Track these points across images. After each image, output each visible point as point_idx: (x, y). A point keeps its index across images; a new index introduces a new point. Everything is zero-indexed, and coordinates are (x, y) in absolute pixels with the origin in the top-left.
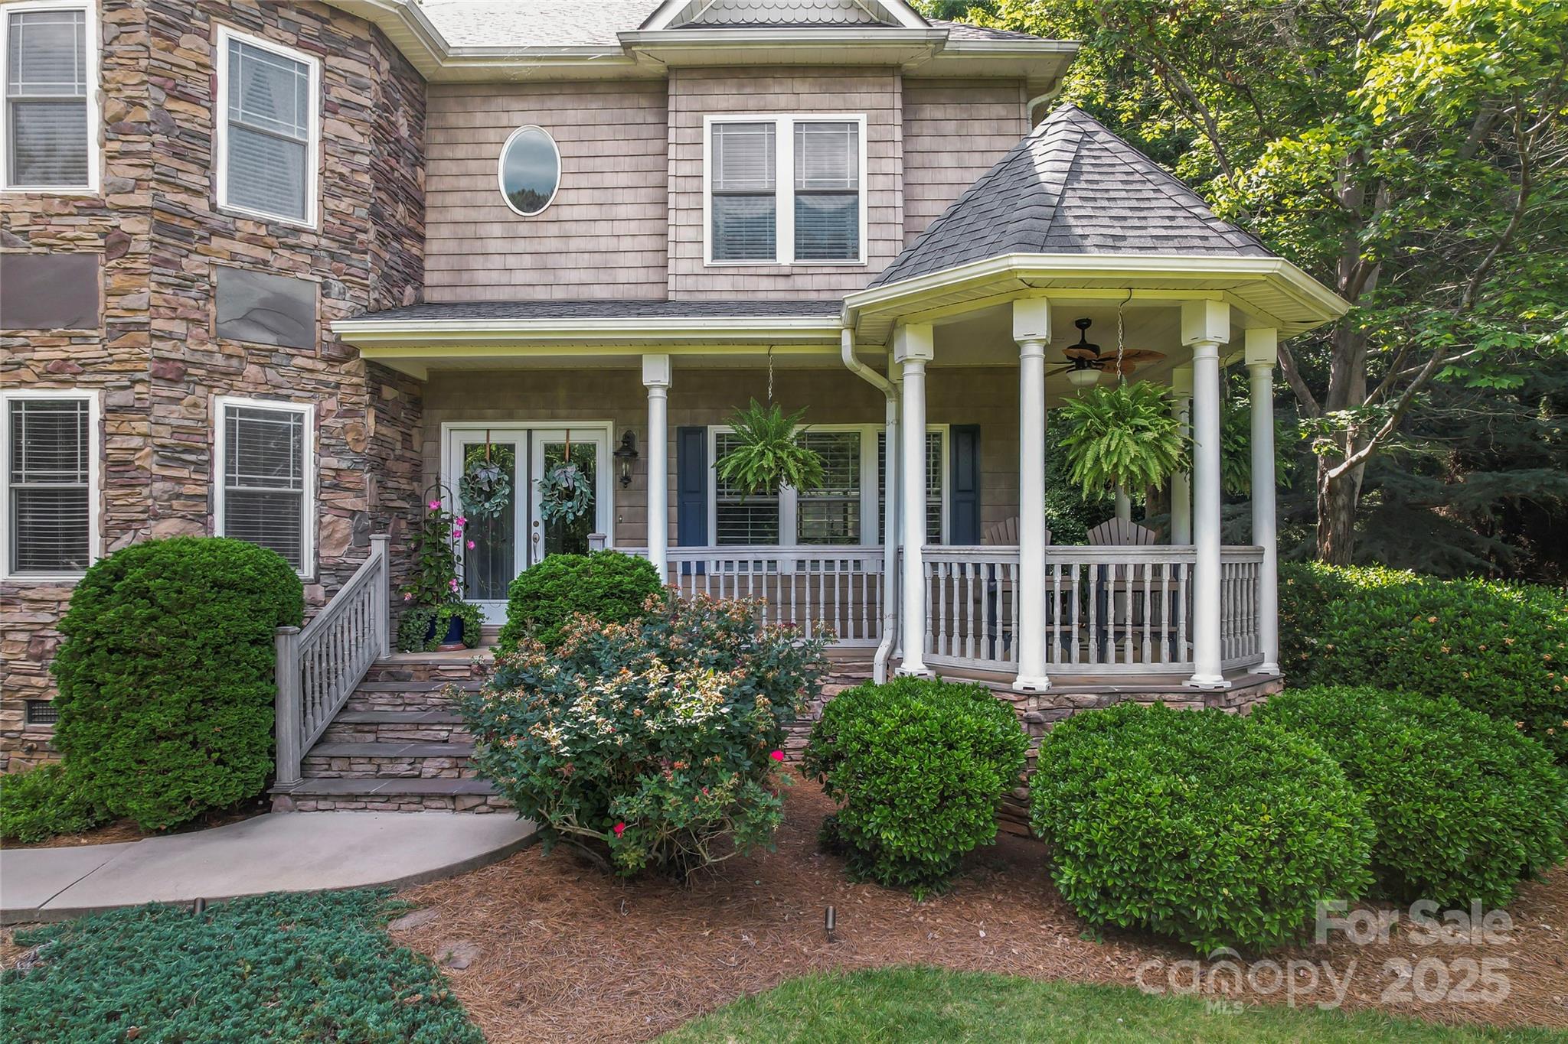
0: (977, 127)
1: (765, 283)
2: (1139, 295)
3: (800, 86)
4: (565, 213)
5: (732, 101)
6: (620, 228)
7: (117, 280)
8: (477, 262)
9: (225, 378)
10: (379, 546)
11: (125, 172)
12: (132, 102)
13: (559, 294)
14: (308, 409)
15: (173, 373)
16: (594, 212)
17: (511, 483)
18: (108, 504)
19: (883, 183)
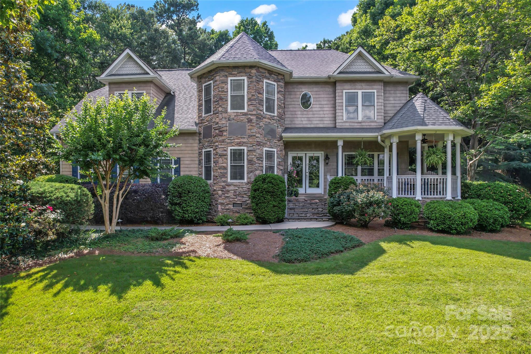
0: (398, 92)
1: (356, 124)
2: (437, 132)
3: (363, 84)
4: (314, 109)
5: (349, 87)
6: (325, 112)
7: (250, 127)
8: (296, 119)
9: (265, 145)
11: (252, 108)
12: (253, 95)
13: (312, 126)
14: (275, 150)
15: (258, 144)
16: (320, 109)
17: (302, 164)
18: (248, 168)
19: (379, 104)
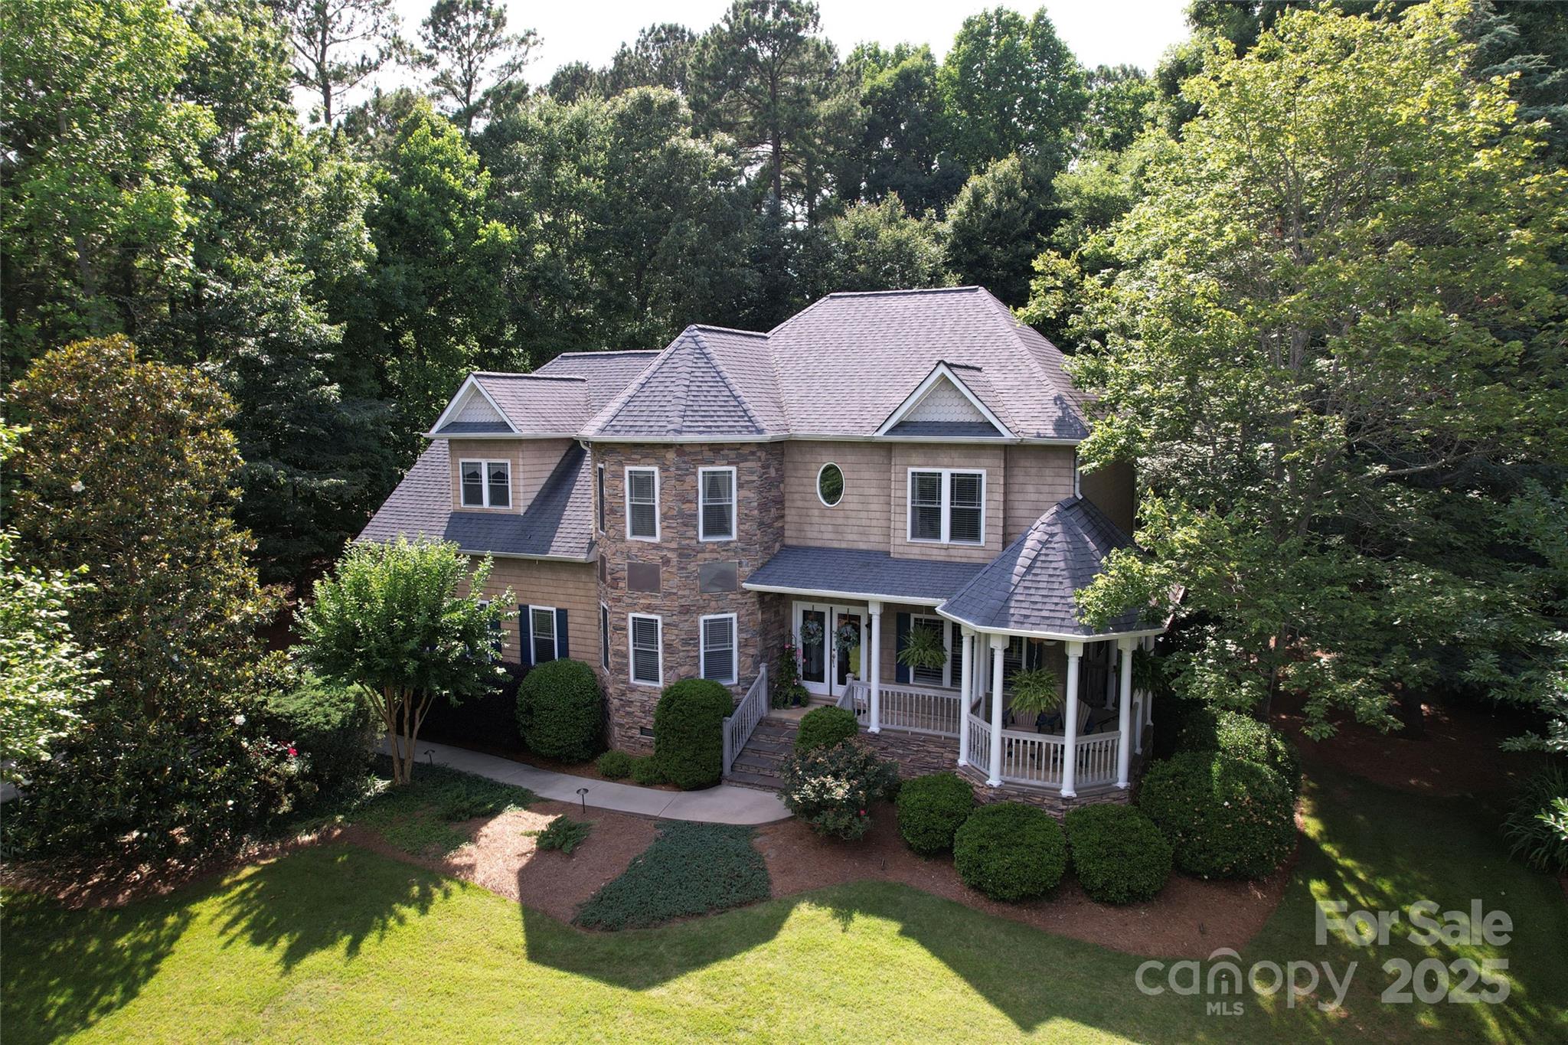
0: (1048, 472)
1: (935, 552)
3: (954, 454)
4: (847, 506)
5: (920, 461)
6: (872, 515)
8: (807, 527)
9: (703, 610)
10: (763, 670)
11: (669, 534)
13: (844, 545)
14: (734, 615)
15: (685, 610)
16: (860, 507)
17: (823, 631)
18: (665, 659)
19: (992, 504)
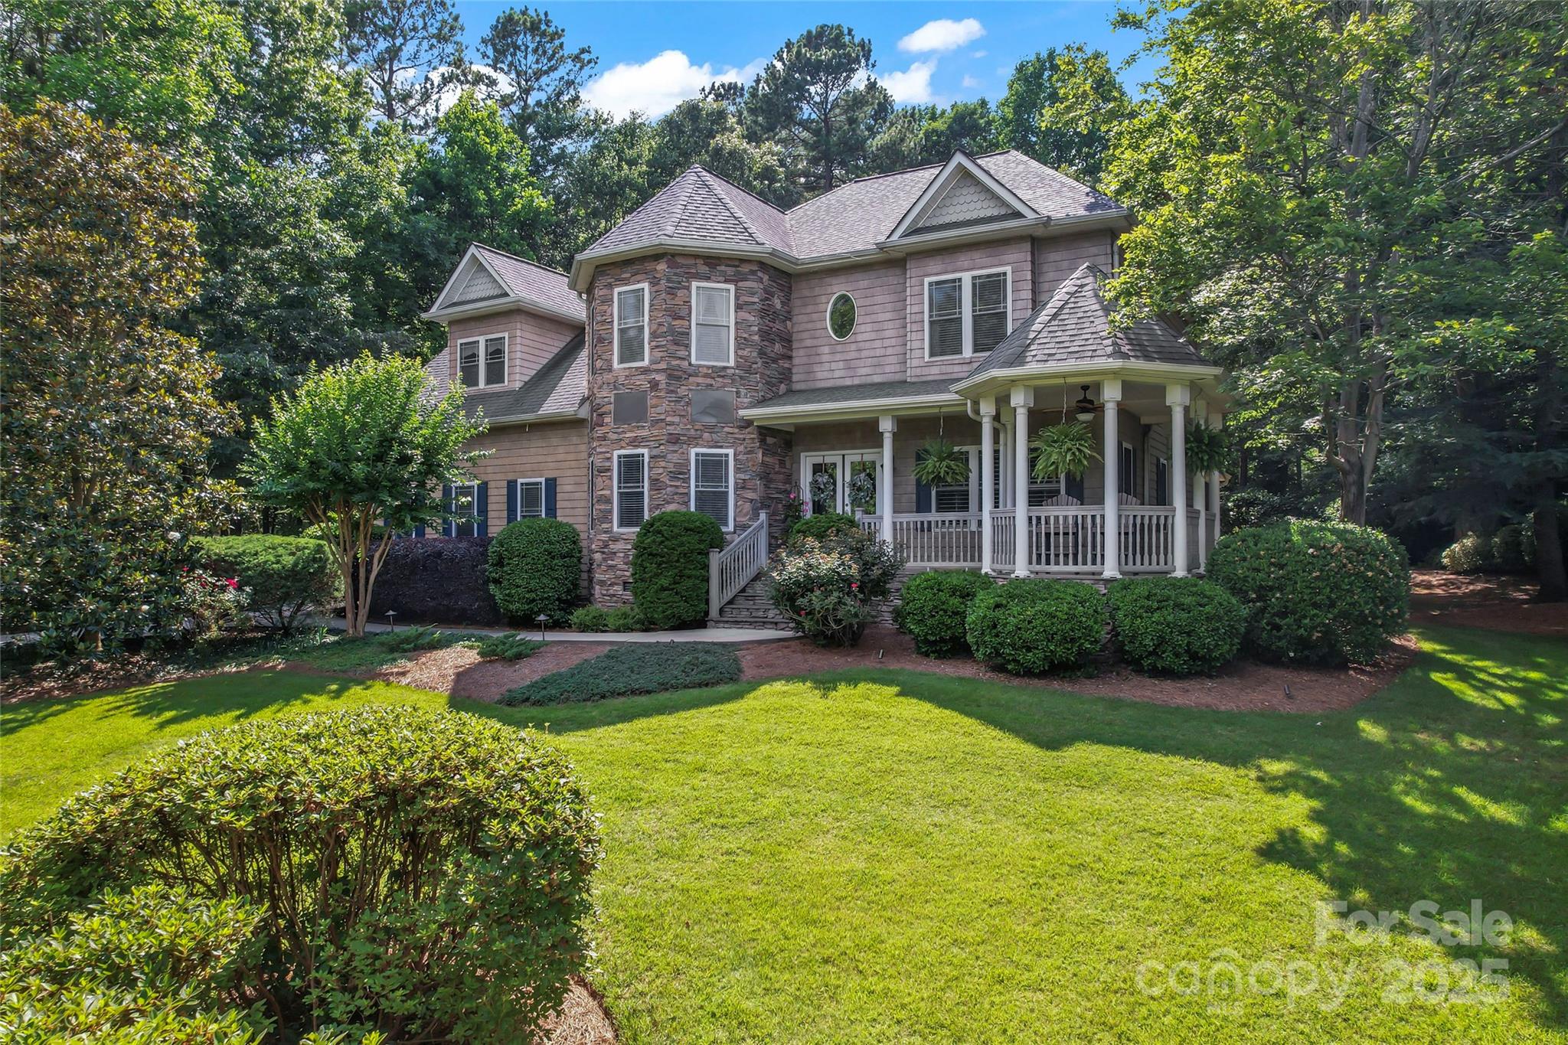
1: (957, 368)
3: (976, 255)
4: (860, 337)
5: (938, 268)
6: (887, 343)
7: (654, 401)
8: (816, 368)
9: (694, 441)
10: (763, 516)
11: (658, 354)
12: (660, 325)
13: (857, 381)
14: (731, 452)
15: (674, 439)
16: (873, 336)
17: (835, 484)
19: (1020, 305)
